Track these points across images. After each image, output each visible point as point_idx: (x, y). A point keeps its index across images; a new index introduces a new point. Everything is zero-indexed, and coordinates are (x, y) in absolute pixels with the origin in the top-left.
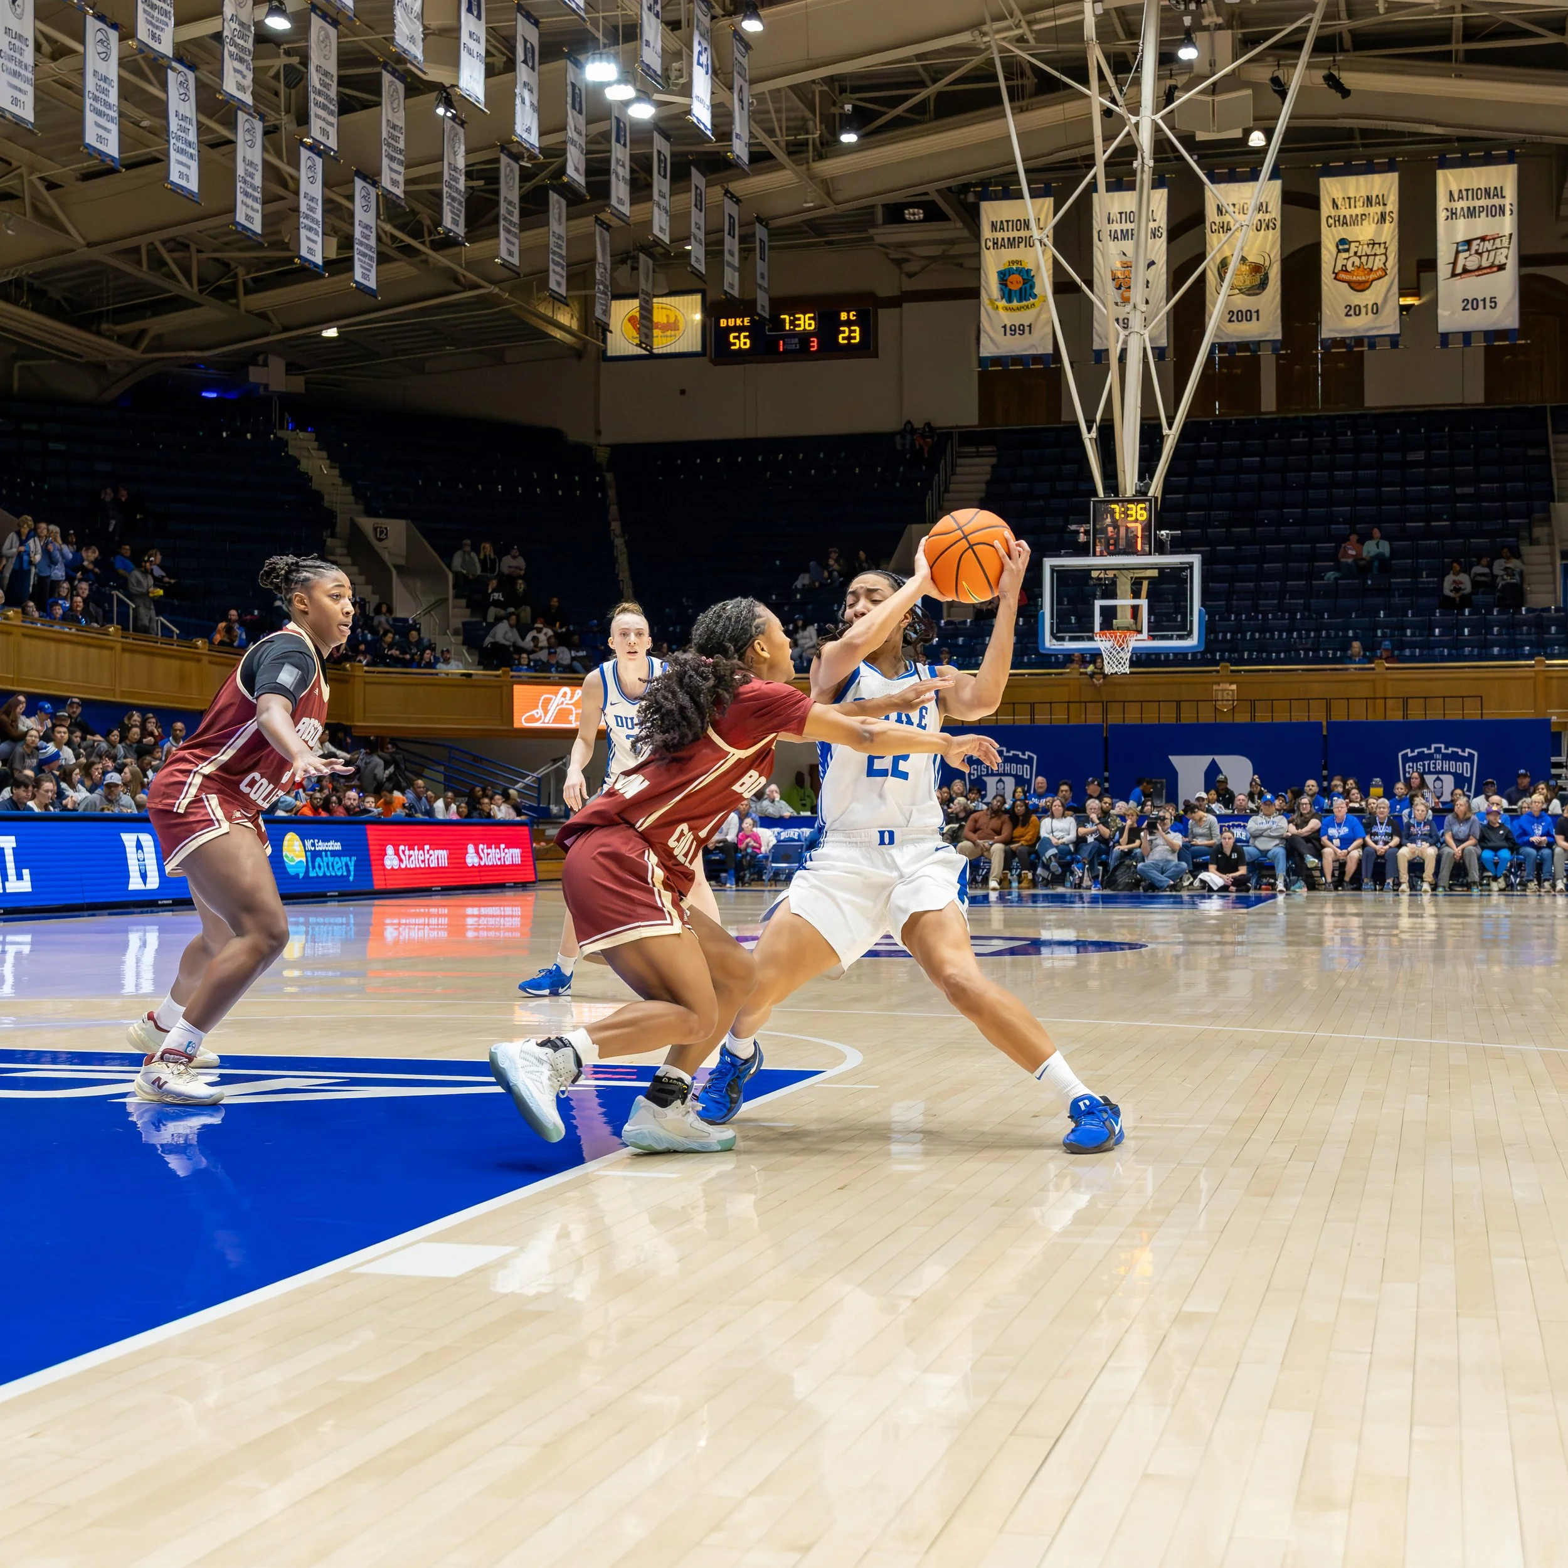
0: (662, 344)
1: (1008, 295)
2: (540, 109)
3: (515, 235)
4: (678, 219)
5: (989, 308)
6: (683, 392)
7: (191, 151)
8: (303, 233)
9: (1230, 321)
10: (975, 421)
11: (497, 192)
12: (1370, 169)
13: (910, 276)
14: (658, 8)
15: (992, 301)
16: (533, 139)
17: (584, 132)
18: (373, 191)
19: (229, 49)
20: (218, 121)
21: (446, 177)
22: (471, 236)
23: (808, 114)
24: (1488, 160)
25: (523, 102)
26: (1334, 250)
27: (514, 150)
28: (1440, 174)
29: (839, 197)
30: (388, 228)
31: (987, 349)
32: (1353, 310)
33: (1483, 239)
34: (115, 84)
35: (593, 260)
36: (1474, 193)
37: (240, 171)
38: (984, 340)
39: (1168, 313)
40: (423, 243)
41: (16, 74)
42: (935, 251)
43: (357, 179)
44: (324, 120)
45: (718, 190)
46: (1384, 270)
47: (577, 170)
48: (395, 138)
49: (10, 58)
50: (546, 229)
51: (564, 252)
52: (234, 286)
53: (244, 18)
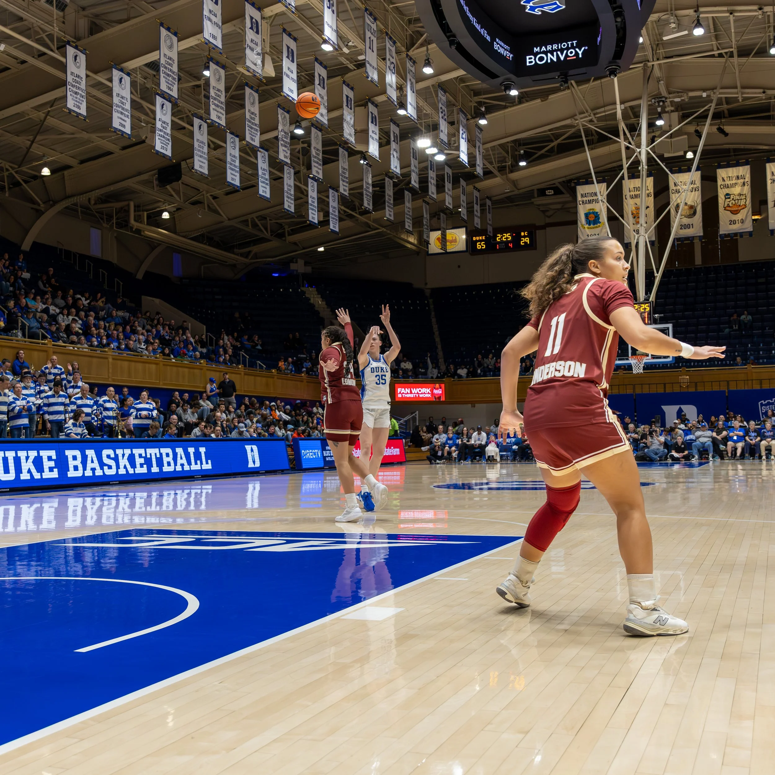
0: (450, 248)
1: (589, 223)
2: (400, 159)
3: (392, 208)
4: (456, 199)
5: (581, 228)
6: (459, 267)
7: (267, 182)
8: (310, 211)
9: (681, 229)
11: (384, 192)
12: (738, 164)
13: (549, 217)
14: (446, 117)
15: (582, 225)
16: (398, 171)
17: (418, 167)
18: (336, 194)
19: (281, 142)
20: (277, 170)
21: (365, 187)
22: (375, 209)
23: (506, 155)
25: (394, 157)
26: (724, 198)
27: (390, 175)
28: (768, 165)
29: (519, 187)
30: (343, 208)
32: (733, 222)
34: (238, 158)
35: (423, 216)
37: (286, 189)
39: (655, 227)
40: (356, 213)
41: (201, 156)
42: (559, 206)
43: (330, 190)
44: (317, 167)
45: (471, 187)
46: (745, 205)
47: (415, 182)
48: (344, 173)
49: (199, 151)
50: (403, 205)
51: (411, 214)
52: (284, 233)
53: (286, 130)
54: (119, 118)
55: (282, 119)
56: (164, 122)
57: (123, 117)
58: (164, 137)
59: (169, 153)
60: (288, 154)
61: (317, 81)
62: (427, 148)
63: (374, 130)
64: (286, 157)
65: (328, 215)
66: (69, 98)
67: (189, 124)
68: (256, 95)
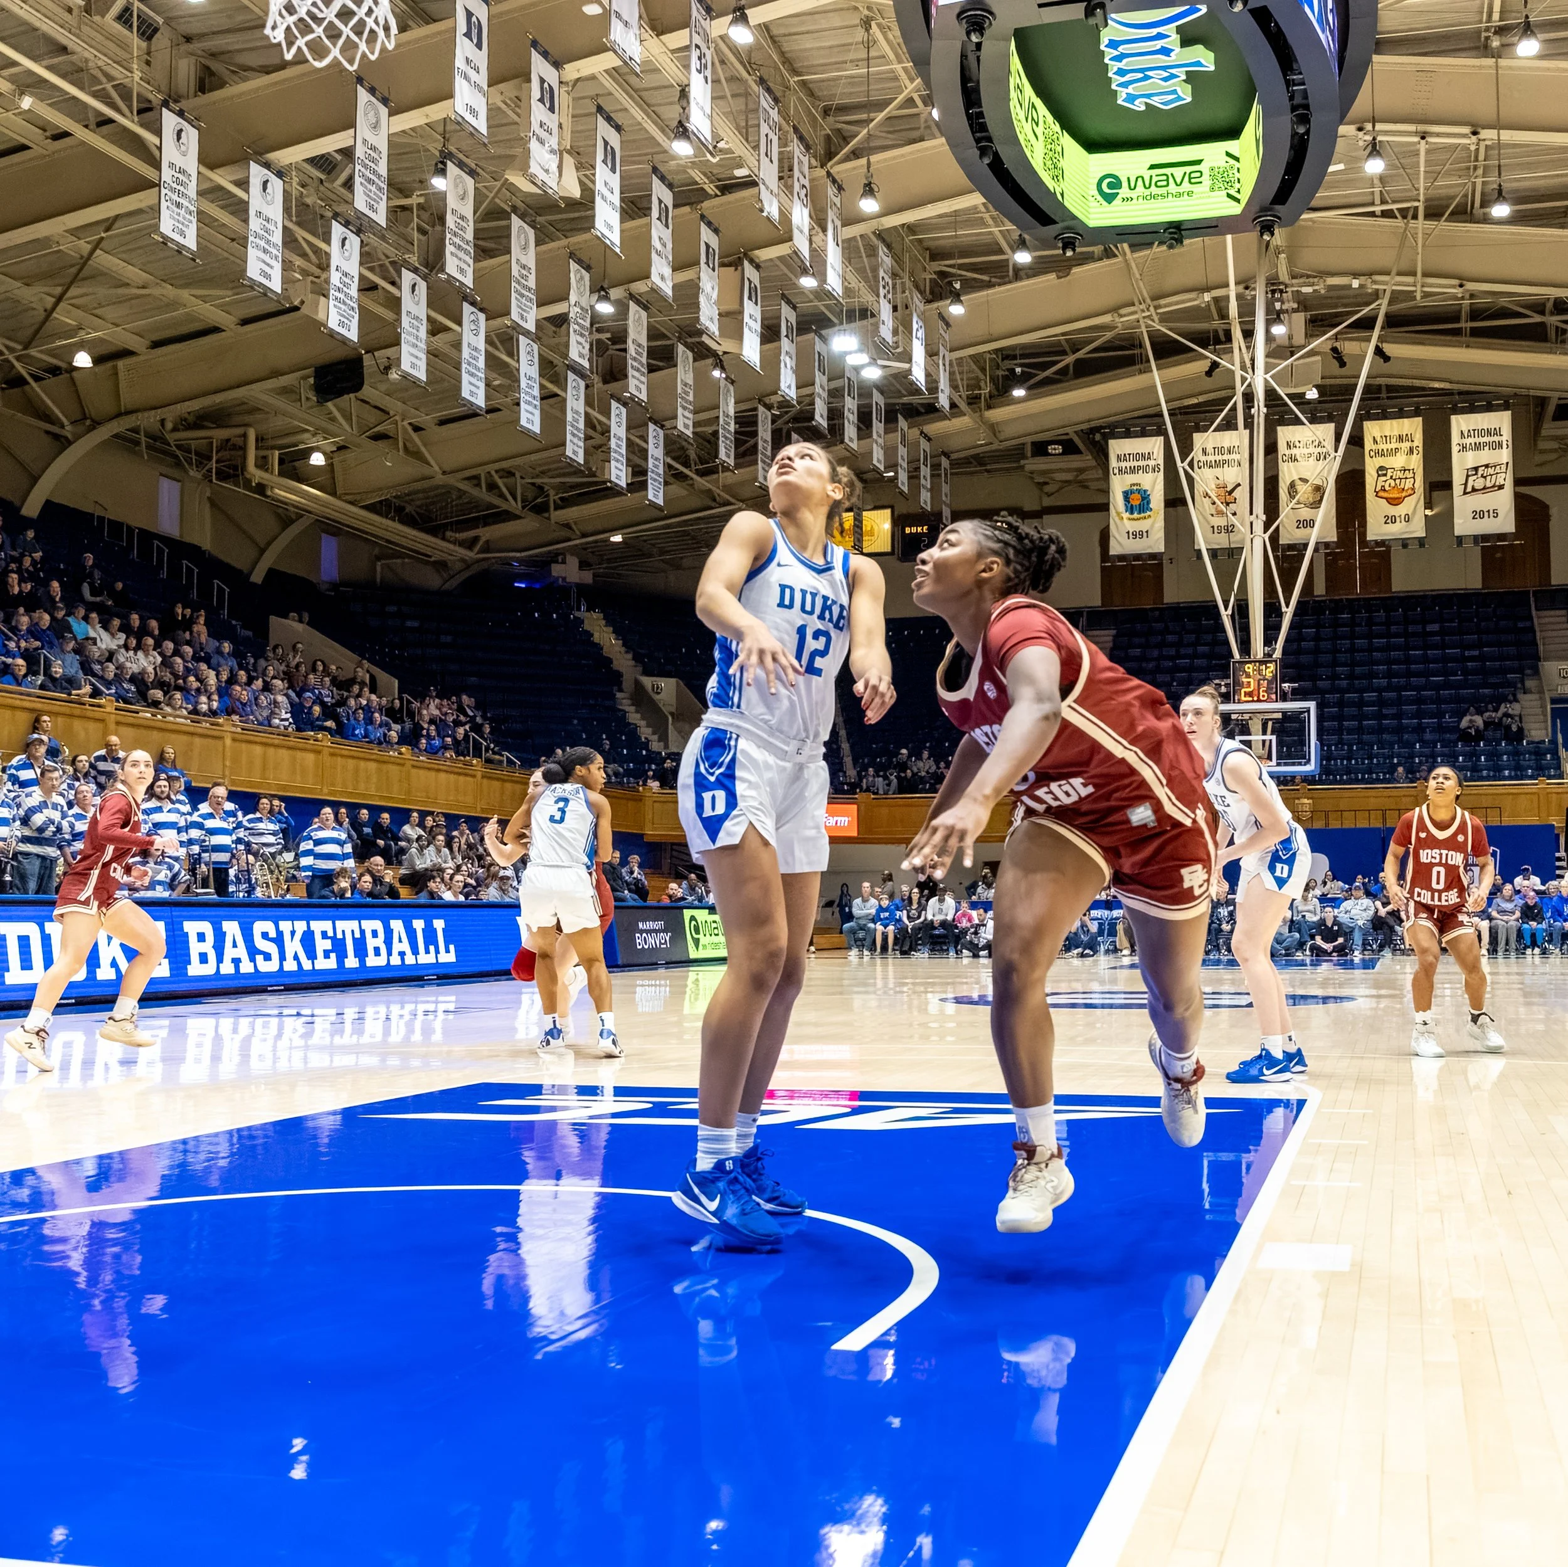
1: (1131, 509)
2: (797, 370)
4: (890, 452)
5: (1116, 519)
7: (535, 402)
8: (613, 464)
9: (1298, 528)
10: (1099, 603)
11: (755, 434)
12: (1401, 414)
13: (1049, 495)
14: (891, 297)
15: (1118, 514)
16: (792, 392)
17: (826, 388)
18: (662, 433)
19: (573, 326)
20: (553, 381)
21: (721, 422)
22: (738, 466)
23: (980, 375)
24: (1489, 408)
25: (786, 367)
26: (1375, 476)
27: (771, 400)
28: (1453, 418)
29: (1002, 437)
30: (671, 461)
31: (1115, 549)
32: (1392, 520)
33: (1487, 466)
34: (483, 352)
36: (1480, 433)
37: (569, 418)
38: (1112, 542)
40: (691, 471)
41: (415, 346)
42: (1070, 477)
43: (650, 424)
44: (638, 379)
45: (915, 432)
46: (1413, 489)
47: (822, 416)
48: (687, 393)
49: (409, 334)
52: (547, 504)
53: (584, 304)
54: (259, 259)
55: (578, 282)
56: (346, 275)
57: (267, 258)
58: (344, 303)
59: (353, 335)
60: (586, 351)
61: (655, 213)
62: (850, 353)
63: (752, 313)
64: (581, 355)
65: (639, 473)
66: (165, 214)
67: (393, 283)
68: (531, 233)
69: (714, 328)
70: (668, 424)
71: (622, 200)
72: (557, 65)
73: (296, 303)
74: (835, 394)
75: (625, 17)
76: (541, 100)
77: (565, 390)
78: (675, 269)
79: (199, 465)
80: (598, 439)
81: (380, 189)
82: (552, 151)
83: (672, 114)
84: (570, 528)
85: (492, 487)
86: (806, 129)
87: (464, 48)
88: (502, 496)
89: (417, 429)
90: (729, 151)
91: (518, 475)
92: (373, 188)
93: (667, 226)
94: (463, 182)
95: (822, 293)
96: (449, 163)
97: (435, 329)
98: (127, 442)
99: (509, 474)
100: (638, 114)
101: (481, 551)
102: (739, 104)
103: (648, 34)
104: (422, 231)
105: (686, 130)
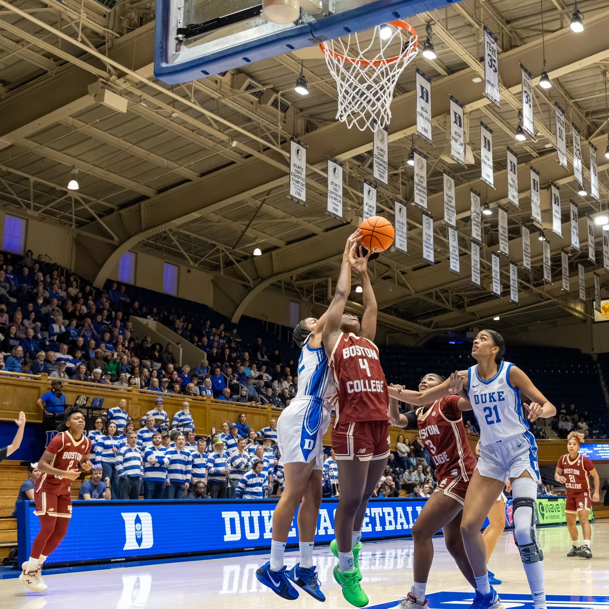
2: (579, 235)
3: (568, 280)
7: (457, 258)
8: (494, 284)
11: (561, 266)
16: (577, 245)
17: (594, 242)
18: (517, 268)
19: (473, 222)
20: (465, 248)
21: (544, 261)
22: (553, 281)
25: (574, 233)
27: (567, 249)
30: (522, 281)
34: (432, 237)
35: (594, 286)
37: (473, 264)
40: (531, 285)
41: (401, 236)
43: (510, 264)
44: (504, 244)
47: (592, 255)
48: (527, 249)
49: (400, 231)
50: (577, 277)
51: (584, 285)
52: (463, 304)
53: (478, 212)
54: (332, 202)
55: (474, 202)
56: (370, 206)
57: (336, 202)
60: (480, 233)
61: (509, 167)
62: (604, 225)
63: (557, 210)
64: (477, 235)
65: (506, 287)
66: (292, 186)
67: (391, 208)
68: (452, 181)
69: (539, 218)
70: (519, 264)
71: (494, 163)
72: (462, 106)
73: (349, 220)
74: (598, 244)
75: (492, 82)
76: (455, 122)
77: (470, 251)
78: (520, 192)
79: (308, 295)
80: (486, 273)
81: (385, 168)
82: (461, 144)
83: (515, 122)
84: (475, 315)
85: (438, 297)
86: (578, 123)
87: (420, 103)
88: (443, 301)
89: (403, 273)
90: (543, 136)
91: (450, 291)
92: (382, 168)
93: (515, 173)
94: (421, 161)
95: (589, 198)
96: (415, 153)
97: (410, 227)
98: (276, 287)
99: (446, 291)
100: (499, 124)
101: (433, 329)
102: (546, 115)
103: (503, 88)
104: (403, 184)
105: (522, 129)
